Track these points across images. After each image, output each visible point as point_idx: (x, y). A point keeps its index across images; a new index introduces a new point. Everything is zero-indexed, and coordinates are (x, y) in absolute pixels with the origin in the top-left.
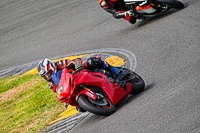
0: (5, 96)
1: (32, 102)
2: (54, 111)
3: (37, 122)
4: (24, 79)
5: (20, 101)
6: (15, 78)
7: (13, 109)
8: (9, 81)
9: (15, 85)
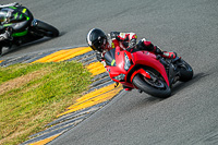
0: (12, 84)
1: (40, 93)
2: (62, 103)
3: (43, 113)
4: (34, 67)
5: (28, 90)
6: (24, 65)
7: (20, 98)
8: (17, 68)
9: (23, 72)
